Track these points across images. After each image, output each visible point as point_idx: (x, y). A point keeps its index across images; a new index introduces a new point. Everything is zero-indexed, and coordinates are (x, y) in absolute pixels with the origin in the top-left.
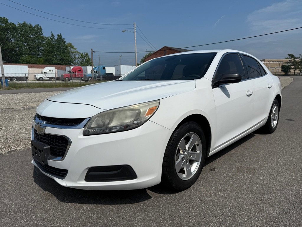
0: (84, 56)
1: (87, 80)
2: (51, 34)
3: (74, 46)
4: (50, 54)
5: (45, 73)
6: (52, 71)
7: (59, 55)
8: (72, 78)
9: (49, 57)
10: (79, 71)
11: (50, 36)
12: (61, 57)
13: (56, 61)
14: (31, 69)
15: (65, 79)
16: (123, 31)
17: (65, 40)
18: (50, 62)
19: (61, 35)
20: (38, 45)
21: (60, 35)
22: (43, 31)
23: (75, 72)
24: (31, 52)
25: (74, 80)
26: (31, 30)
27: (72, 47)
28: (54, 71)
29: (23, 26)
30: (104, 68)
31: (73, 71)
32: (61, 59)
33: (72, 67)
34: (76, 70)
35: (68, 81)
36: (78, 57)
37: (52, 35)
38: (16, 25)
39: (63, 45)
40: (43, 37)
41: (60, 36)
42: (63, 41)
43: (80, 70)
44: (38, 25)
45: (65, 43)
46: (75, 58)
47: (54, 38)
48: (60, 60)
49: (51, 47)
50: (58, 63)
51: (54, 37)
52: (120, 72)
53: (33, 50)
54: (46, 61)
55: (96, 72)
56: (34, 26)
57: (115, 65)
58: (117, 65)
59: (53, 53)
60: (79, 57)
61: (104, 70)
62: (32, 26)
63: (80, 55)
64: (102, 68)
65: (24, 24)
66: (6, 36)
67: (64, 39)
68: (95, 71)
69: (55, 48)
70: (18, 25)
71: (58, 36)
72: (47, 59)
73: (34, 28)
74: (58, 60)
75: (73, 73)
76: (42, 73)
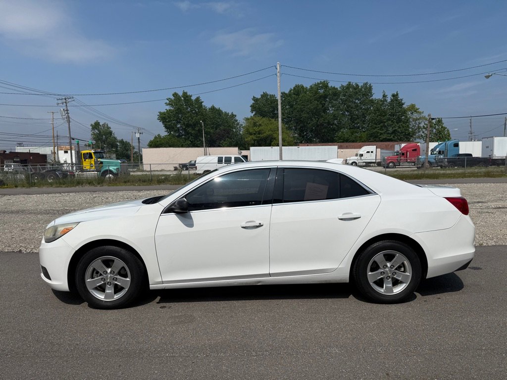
0: (435, 124)
1: (420, 166)
2: (382, 94)
3: (418, 109)
4: (377, 126)
5: (362, 155)
6: (372, 152)
7: (391, 125)
8: (399, 164)
9: (374, 131)
10: (413, 150)
11: (381, 97)
12: (394, 129)
13: (384, 136)
14: (342, 150)
15: (388, 164)
16: (487, 77)
17: (403, 102)
18: (376, 137)
19: (397, 94)
20: (363, 114)
21: (395, 94)
22: (373, 91)
23: (405, 154)
24: (353, 124)
25: (403, 165)
26: (357, 93)
27: (416, 111)
28: (375, 152)
29: (346, 89)
30: (457, 145)
31: (403, 152)
32: (394, 132)
33: (403, 145)
34: (408, 150)
35: (393, 168)
36: (423, 126)
37: (384, 96)
38: (339, 89)
39: (400, 109)
40: (372, 101)
41: (395, 96)
42: (399, 103)
43: (415, 150)
44: (366, 83)
45: (404, 106)
46: (419, 128)
47: (386, 101)
48: (392, 133)
49: (380, 115)
50: (388, 138)
51: (387, 99)
52: (492, 150)
53: (356, 122)
54: (371, 136)
55: (440, 152)
56: (360, 85)
57: (482, 138)
58: (487, 138)
59: (382, 124)
60: (426, 126)
61: (456, 148)
62: (359, 86)
63: (427, 123)
64: (453, 145)
65: (349, 85)
66: (323, 106)
67: (401, 100)
68: (438, 150)
69: (386, 115)
70: (340, 87)
71: (393, 96)
72: (372, 134)
73: (361, 90)
74: (388, 133)
75: (403, 154)
76: (357, 155)
